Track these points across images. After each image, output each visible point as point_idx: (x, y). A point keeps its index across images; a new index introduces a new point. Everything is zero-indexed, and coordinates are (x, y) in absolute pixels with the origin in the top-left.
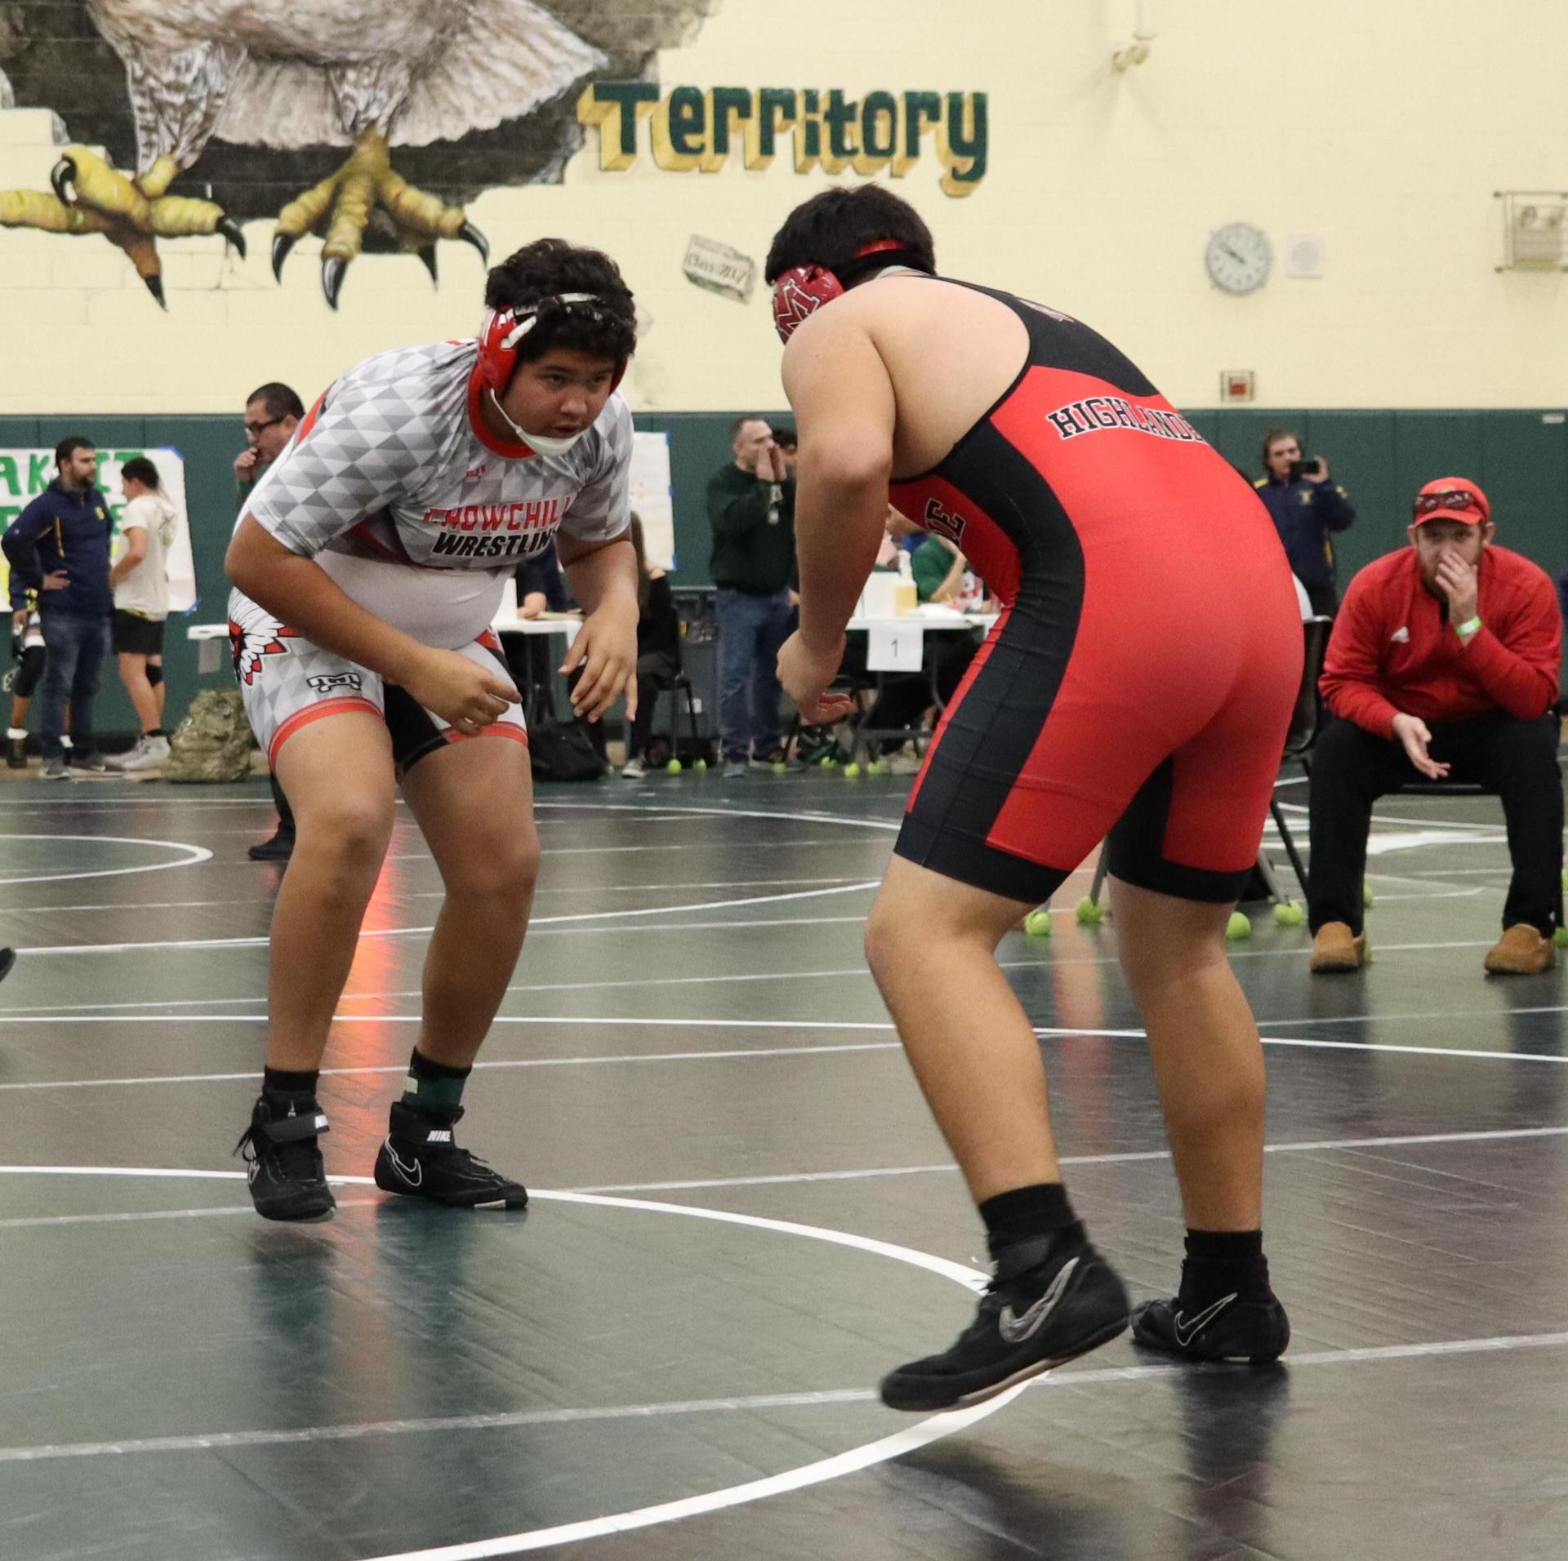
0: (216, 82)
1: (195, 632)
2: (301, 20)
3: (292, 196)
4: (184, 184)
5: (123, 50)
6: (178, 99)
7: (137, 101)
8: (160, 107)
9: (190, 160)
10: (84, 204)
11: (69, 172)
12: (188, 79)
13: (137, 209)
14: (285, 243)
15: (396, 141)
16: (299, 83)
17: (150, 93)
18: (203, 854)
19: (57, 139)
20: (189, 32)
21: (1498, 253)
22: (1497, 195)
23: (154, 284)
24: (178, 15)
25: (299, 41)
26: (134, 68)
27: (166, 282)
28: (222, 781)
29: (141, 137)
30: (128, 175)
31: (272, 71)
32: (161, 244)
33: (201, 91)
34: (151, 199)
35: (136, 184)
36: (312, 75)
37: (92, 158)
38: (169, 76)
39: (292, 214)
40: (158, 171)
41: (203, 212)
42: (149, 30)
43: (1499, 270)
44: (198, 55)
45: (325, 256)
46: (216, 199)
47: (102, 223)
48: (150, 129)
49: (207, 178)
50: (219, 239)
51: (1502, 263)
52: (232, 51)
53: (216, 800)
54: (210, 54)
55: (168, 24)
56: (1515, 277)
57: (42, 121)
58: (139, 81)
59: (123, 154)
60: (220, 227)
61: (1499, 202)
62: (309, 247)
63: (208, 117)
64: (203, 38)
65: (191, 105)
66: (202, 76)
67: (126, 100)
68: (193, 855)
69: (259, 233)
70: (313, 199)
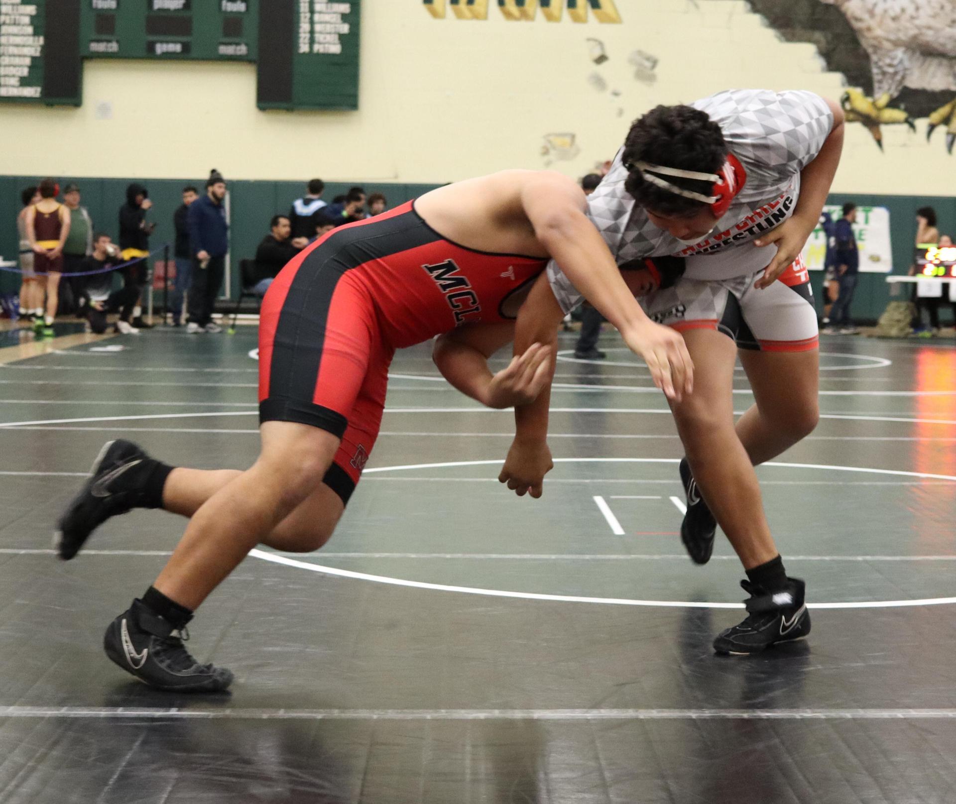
0: (907, 64)
1: (891, 279)
2: (942, 40)
3: (934, 109)
4: (893, 104)
5: (870, 50)
6: (891, 70)
7: (875, 70)
8: (884, 73)
9: (896, 94)
10: (853, 111)
11: (847, 99)
12: (895, 62)
13: (873, 113)
14: (932, 127)
16: (940, 64)
17: (880, 68)
18: (887, 363)
19: (843, 85)
20: (896, 44)
23: (879, 142)
24: (892, 37)
25: (941, 49)
26: (874, 58)
27: (885, 141)
28: (897, 338)
29: (876, 85)
30: (870, 100)
31: (929, 60)
32: (884, 129)
33: (900, 68)
34: (879, 109)
35: (874, 104)
36: (945, 62)
37: (857, 92)
38: (888, 61)
39: (936, 116)
40: (882, 98)
41: (899, 114)
42: (880, 42)
44: (900, 53)
45: (948, 133)
46: (906, 110)
48: (880, 82)
49: (902, 101)
50: (905, 127)
52: (914, 51)
53: (894, 344)
54: (905, 52)
55: (888, 40)
57: (837, 78)
58: (876, 63)
59: (869, 91)
60: (906, 121)
62: (941, 130)
63: (903, 78)
64: (902, 46)
65: (896, 73)
66: (901, 62)
67: (870, 71)
68: (882, 362)
69: (922, 124)
70: (944, 111)
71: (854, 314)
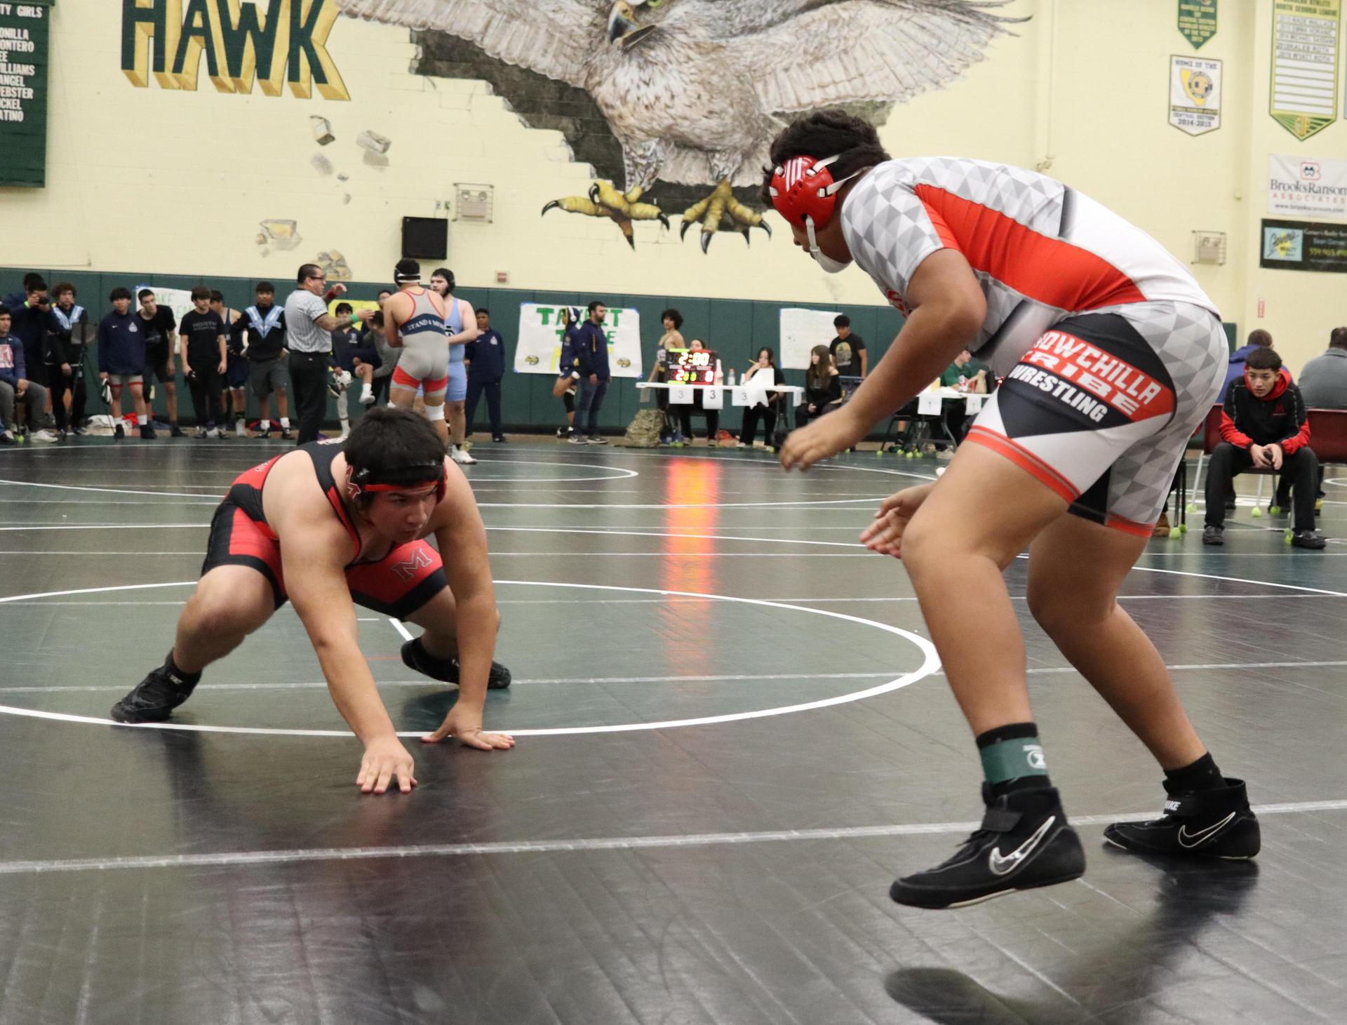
0: (660, 155)
1: (639, 385)
2: (697, 131)
3: (690, 205)
4: (645, 198)
5: (621, 140)
6: (644, 162)
7: (626, 162)
8: (636, 165)
9: (648, 188)
10: (602, 204)
11: (597, 191)
12: (648, 154)
13: (624, 207)
14: (686, 224)
15: (735, 184)
16: (695, 158)
17: (632, 159)
18: (634, 474)
19: (592, 176)
20: (650, 134)
21: (1193, 257)
22: (1194, 232)
23: (630, 239)
24: (645, 127)
25: (696, 140)
26: (626, 148)
27: (635, 238)
28: (648, 448)
29: (628, 177)
30: (621, 193)
31: (684, 153)
32: (634, 223)
33: (654, 159)
34: (630, 203)
35: (625, 197)
36: (701, 155)
37: (606, 185)
38: (641, 152)
39: (690, 213)
40: (634, 192)
41: (652, 210)
42: (633, 132)
43: (1192, 263)
44: (653, 144)
45: (703, 231)
46: (658, 205)
47: (610, 213)
48: (632, 174)
49: (655, 196)
50: (659, 222)
51: (1193, 261)
52: (668, 143)
53: (644, 454)
54: (658, 143)
55: (641, 130)
56: (1197, 266)
57: (586, 168)
58: (627, 154)
59: (619, 184)
60: (659, 217)
61: (1194, 235)
62: (696, 227)
63: (656, 170)
64: (656, 137)
65: (649, 165)
66: (655, 153)
67: (622, 162)
68: (629, 474)
69: (676, 220)
70: (699, 207)
71: (601, 421)
